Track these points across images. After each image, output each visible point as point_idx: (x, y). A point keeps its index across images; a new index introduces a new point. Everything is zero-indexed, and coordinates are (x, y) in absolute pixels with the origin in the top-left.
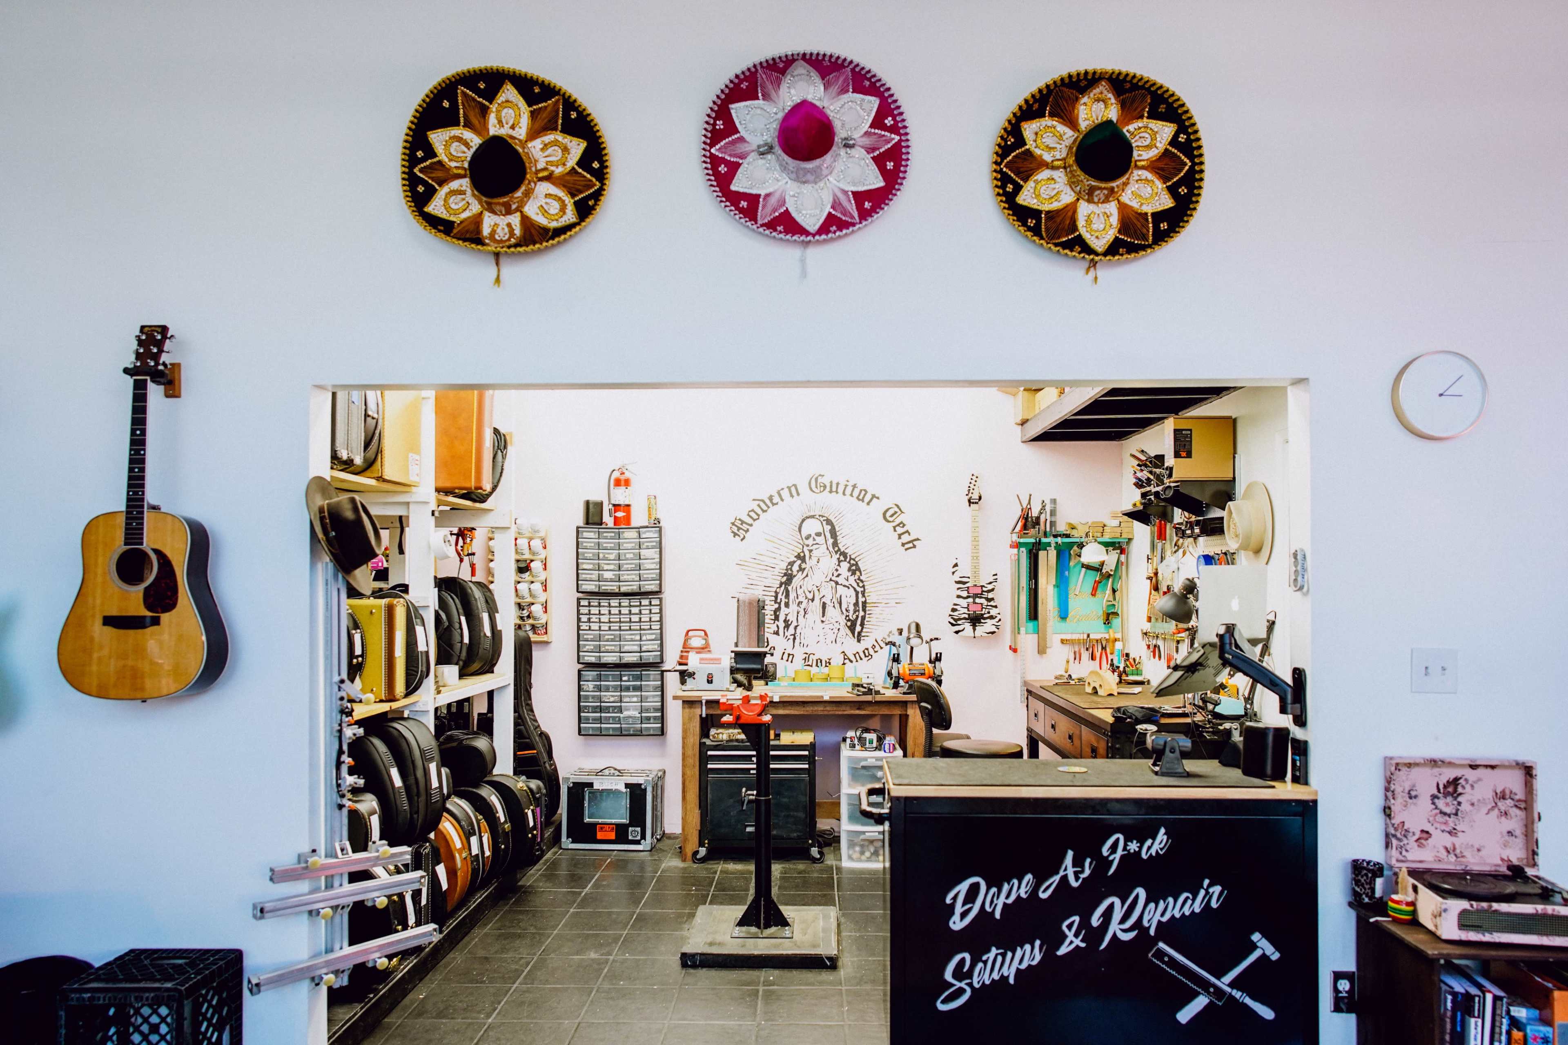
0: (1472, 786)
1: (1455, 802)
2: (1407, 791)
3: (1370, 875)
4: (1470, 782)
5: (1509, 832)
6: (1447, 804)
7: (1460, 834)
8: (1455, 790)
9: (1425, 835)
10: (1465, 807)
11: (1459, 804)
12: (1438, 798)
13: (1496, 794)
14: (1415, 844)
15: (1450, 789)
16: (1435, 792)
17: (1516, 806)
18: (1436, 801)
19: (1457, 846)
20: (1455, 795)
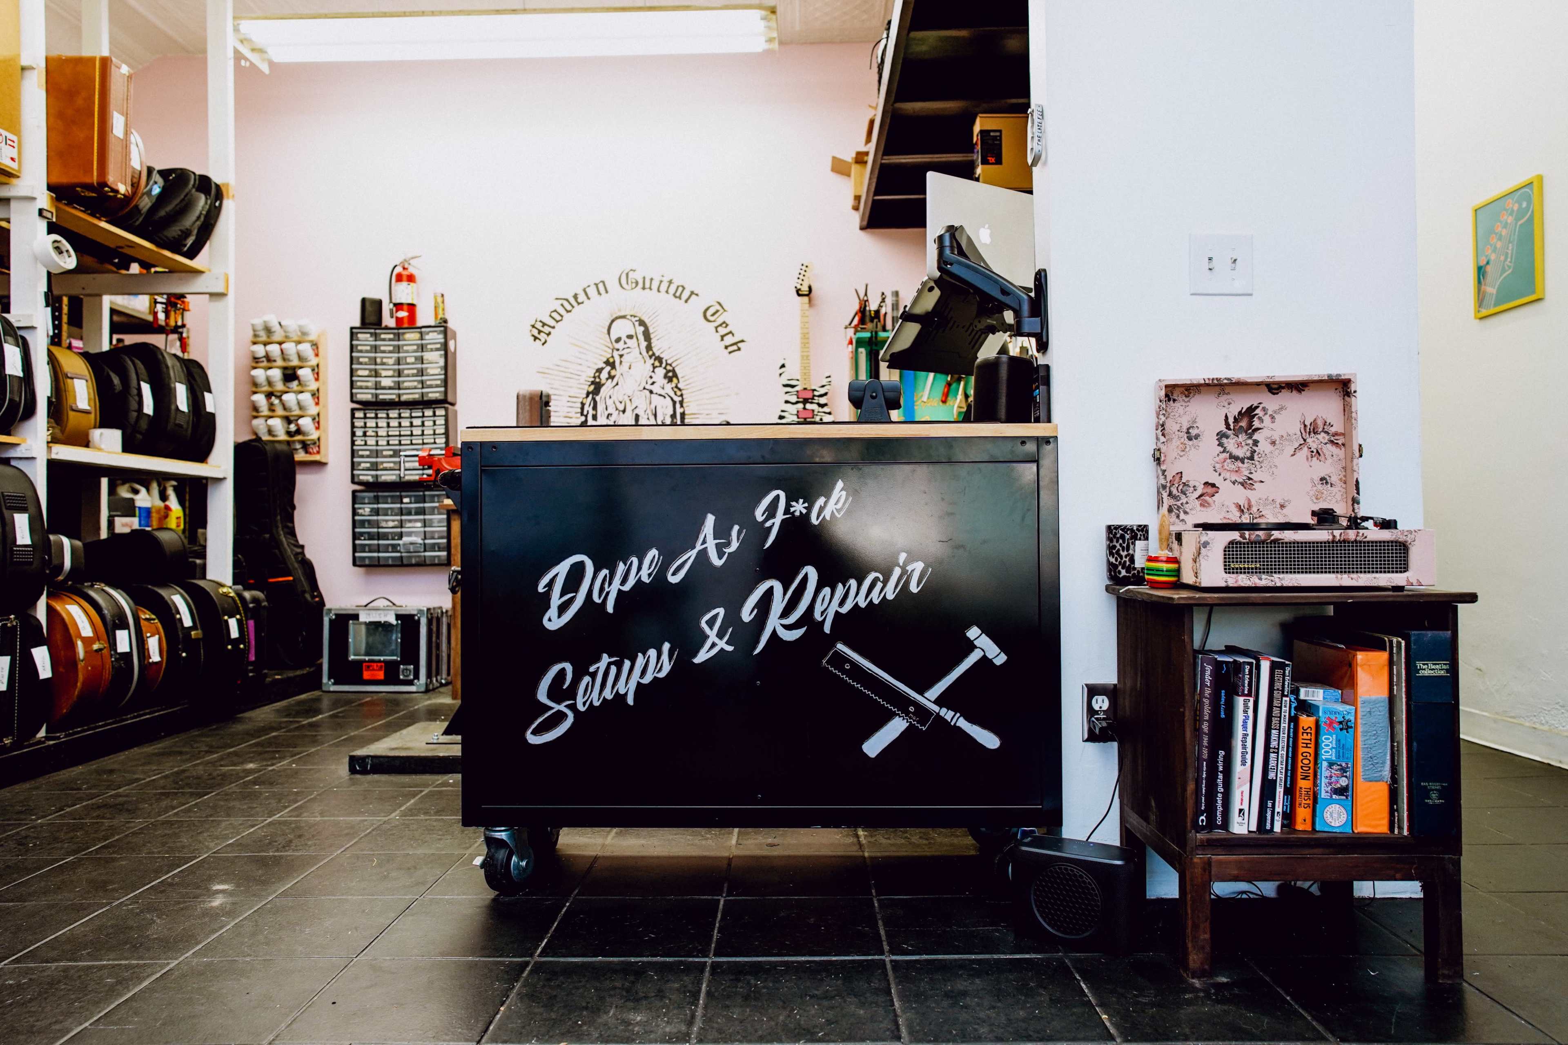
0: (1272, 417)
1: (1250, 442)
2: (1185, 430)
3: (1127, 537)
4: (1270, 412)
5: (1322, 479)
6: (1239, 445)
7: (1256, 485)
8: (1250, 425)
9: (1210, 490)
10: (1264, 446)
11: (1256, 443)
12: (1227, 437)
13: (1305, 426)
14: (1197, 503)
15: (1244, 424)
16: (1223, 427)
17: (1332, 442)
18: (1224, 440)
19: (1253, 502)
20: (1251, 430)
